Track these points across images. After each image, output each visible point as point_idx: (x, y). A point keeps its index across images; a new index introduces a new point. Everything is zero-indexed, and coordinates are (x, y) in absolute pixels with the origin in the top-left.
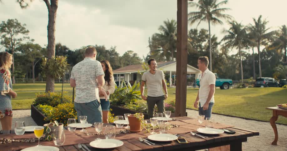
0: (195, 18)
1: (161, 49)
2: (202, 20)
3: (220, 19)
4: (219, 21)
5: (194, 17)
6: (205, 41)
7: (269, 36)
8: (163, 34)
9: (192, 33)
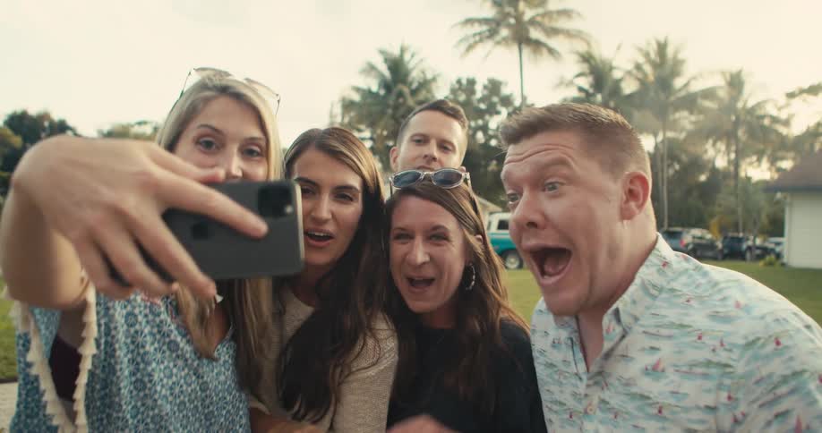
0: (477, 38)
1: (367, 134)
2: (498, 43)
3: (553, 42)
4: (551, 51)
5: (475, 35)
6: (498, 113)
7: (690, 102)
8: (375, 88)
9: (460, 89)
